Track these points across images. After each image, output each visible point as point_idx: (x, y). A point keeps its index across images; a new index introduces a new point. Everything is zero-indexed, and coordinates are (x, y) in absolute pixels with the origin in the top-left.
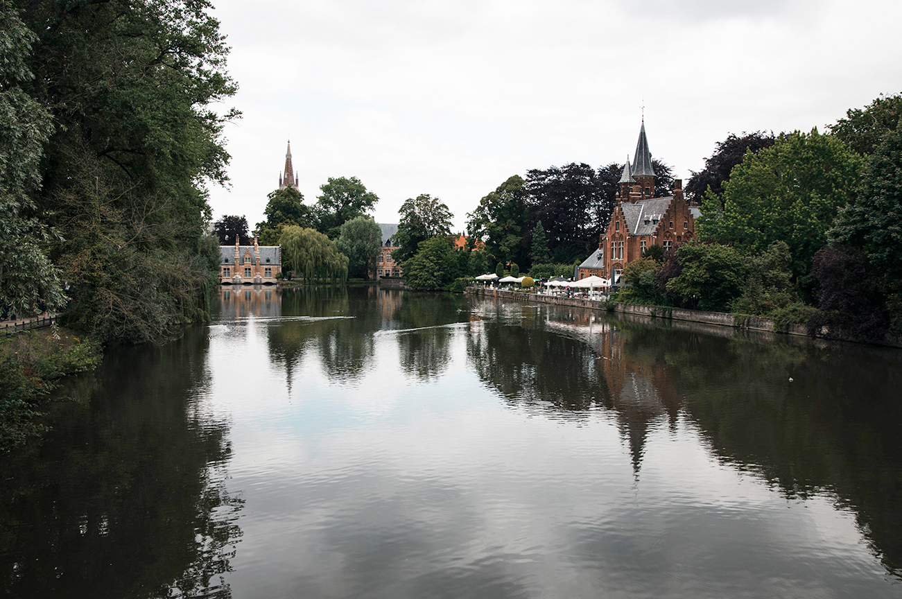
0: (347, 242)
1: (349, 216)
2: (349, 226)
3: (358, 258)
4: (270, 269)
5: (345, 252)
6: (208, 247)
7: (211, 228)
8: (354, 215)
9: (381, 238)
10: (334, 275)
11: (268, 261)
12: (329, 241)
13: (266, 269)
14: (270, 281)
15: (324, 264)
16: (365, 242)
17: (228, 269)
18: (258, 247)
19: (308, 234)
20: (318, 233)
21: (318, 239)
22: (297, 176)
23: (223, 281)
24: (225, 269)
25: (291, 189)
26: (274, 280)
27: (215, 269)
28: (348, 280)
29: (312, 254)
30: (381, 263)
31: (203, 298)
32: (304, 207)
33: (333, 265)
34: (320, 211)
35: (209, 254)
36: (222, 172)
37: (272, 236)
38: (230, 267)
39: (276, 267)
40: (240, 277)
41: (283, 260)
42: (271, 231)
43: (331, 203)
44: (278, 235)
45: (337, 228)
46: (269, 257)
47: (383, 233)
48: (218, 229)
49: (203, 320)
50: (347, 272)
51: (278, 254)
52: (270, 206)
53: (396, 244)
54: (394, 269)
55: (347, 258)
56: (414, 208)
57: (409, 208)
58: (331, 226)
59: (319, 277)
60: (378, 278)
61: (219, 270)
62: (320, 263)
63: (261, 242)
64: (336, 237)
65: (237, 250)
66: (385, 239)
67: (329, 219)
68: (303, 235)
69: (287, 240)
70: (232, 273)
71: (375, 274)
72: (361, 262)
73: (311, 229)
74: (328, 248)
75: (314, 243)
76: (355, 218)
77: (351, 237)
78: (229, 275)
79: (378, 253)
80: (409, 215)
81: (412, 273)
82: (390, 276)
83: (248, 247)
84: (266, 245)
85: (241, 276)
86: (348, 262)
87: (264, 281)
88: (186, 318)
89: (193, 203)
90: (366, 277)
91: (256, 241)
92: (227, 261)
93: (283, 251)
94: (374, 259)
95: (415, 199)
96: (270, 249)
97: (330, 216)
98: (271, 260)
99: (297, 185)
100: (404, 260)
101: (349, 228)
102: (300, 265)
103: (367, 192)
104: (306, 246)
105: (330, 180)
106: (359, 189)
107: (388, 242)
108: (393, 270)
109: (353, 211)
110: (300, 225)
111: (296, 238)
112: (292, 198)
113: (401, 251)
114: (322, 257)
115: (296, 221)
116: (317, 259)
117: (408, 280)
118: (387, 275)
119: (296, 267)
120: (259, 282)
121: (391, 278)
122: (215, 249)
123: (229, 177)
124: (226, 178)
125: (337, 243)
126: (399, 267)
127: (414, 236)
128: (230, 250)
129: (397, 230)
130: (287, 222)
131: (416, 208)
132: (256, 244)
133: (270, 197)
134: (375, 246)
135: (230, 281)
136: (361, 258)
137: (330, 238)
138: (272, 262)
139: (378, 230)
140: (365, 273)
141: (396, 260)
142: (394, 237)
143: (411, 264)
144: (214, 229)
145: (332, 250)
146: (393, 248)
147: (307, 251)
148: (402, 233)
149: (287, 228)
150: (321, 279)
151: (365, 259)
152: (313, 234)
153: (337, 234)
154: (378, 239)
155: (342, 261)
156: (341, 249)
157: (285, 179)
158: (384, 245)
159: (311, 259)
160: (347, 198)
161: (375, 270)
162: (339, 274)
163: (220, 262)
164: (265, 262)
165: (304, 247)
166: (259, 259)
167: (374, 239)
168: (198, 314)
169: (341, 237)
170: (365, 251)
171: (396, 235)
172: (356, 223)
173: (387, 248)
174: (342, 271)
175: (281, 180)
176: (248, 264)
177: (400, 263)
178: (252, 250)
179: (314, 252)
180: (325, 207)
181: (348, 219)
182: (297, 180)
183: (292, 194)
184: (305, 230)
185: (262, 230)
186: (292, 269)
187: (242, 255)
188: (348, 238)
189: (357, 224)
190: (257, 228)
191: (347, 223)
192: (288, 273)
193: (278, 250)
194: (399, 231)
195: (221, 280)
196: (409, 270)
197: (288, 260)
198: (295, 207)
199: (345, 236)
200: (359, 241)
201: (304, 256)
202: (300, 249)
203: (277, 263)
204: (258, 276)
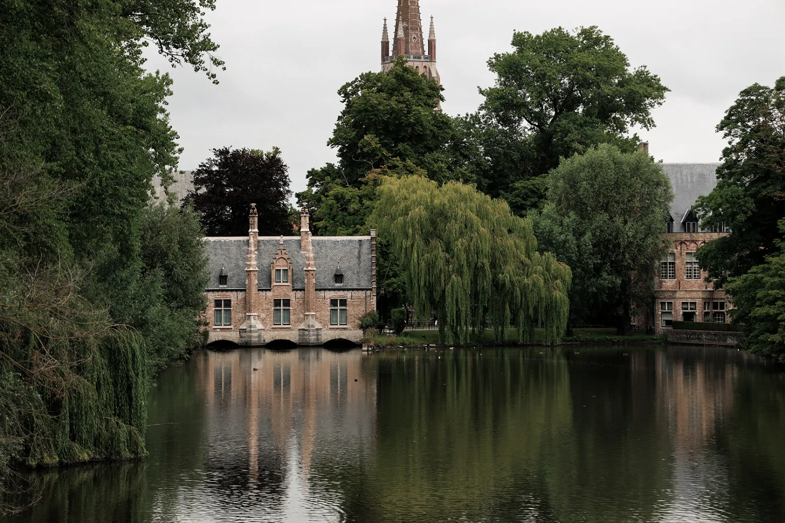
0: (566, 220)
1: (576, 145)
2: (571, 173)
3: (598, 270)
4: (344, 302)
5: (560, 250)
6: (170, 241)
7: (183, 188)
8: (587, 142)
9: (667, 209)
10: (527, 317)
11: (339, 277)
12: (512, 217)
13: (334, 302)
14: (344, 335)
15: (498, 286)
16: (619, 221)
17: (228, 303)
18: (311, 238)
19: (451, 200)
20: (480, 197)
21: (482, 214)
22: (432, 32)
23: (214, 336)
24: (218, 303)
25: (406, 70)
26: (353, 334)
27: (187, 304)
28: (569, 333)
29: (463, 257)
30: (669, 283)
31: (129, 388)
32: (443, 122)
33: (524, 289)
34: (489, 134)
35: (170, 261)
36: (195, 27)
37: (353, 206)
38: (232, 296)
39: (361, 294)
40: (260, 326)
41: (381, 276)
42: (350, 192)
43: (520, 108)
44: (367, 203)
45: (537, 180)
46: (343, 267)
47: (674, 190)
48: (203, 190)
49: (127, 454)
50: (565, 309)
51: (368, 257)
52: (347, 123)
53: (710, 225)
54: (710, 301)
55: (565, 269)
56: (768, 115)
57: (753, 115)
58: (523, 174)
59: (484, 324)
60: (660, 326)
61: (199, 305)
62: (486, 284)
63: (321, 224)
64: (534, 205)
65: (253, 248)
66: (680, 207)
67: (516, 156)
68: (437, 202)
69: (393, 218)
70: (237, 315)
71: (651, 316)
72: (608, 279)
73: (459, 185)
74: (510, 241)
75: (468, 225)
76: (591, 150)
77: (579, 206)
78: (229, 320)
79: (660, 253)
80: (751, 136)
81: (759, 311)
82: (698, 319)
83: (281, 239)
84: (334, 233)
85: (263, 321)
86: (568, 278)
87: (327, 335)
88: (76, 447)
89: (119, 117)
90: (621, 324)
91: (305, 222)
92: (223, 279)
93: (383, 250)
94: (647, 270)
95: (772, 86)
96: (344, 244)
97: (519, 147)
98: (348, 275)
99: (431, 57)
100: (737, 273)
101: (572, 181)
102: (430, 288)
103: (631, 70)
104: (445, 235)
105: (519, 40)
106: (606, 64)
107: (691, 217)
108: (707, 302)
109: (588, 130)
110: (432, 175)
111: (418, 212)
112: (408, 95)
113: (724, 247)
114: (493, 265)
115: (421, 164)
116: (477, 271)
117: (748, 331)
118: (688, 316)
119: (418, 296)
120: (312, 339)
121: (700, 326)
122: (187, 247)
123: (213, 39)
124: (208, 45)
125: (536, 225)
126: (721, 295)
127: (769, 199)
128: (233, 249)
129: (713, 182)
130: (394, 167)
131: (776, 113)
132: (305, 228)
133: (347, 95)
134: (649, 232)
135: (233, 336)
136: (608, 267)
137: (518, 209)
138: (351, 280)
139: (658, 184)
140: (621, 312)
141: (714, 273)
142: (703, 202)
143: (758, 284)
144: (192, 188)
145: (522, 244)
146: (705, 237)
147: (448, 249)
148: (727, 191)
149: (391, 184)
150: (490, 330)
151: (618, 269)
152: (464, 198)
153: (537, 198)
154: (658, 213)
155: (551, 277)
156: (547, 243)
157: (396, 39)
158: (677, 226)
159: (460, 273)
160: (569, 91)
161: (650, 300)
162: (542, 317)
163: (200, 285)
164: (329, 281)
165: (439, 237)
166: (314, 273)
167: (646, 210)
168: (114, 438)
169: (549, 208)
170: (618, 245)
171: (711, 198)
172: (591, 165)
173: (686, 236)
174: (551, 307)
175: (385, 45)
176: (282, 289)
177: (724, 280)
178: (294, 246)
179: (467, 251)
180: (505, 121)
181: (568, 152)
182: (431, 44)
183: (408, 83)
184: (444, 187)
185: (324, 192)
186: (406, 301)
187: (266, 262)
188: (569, 207)
189: (595, 167)
190: (311, 184)
191: (565, 165)
192: (395, 312)
193: (365, 248)
194: (720, 186)
195: (206, 334)
196: (752, 301)
197: (395, 276)
198: (418, 121)
199: (559, 202)
200: (602, 218)
201: (441, 263)
202: (427, 242)
203: (364, 284)
204: (312, 321)
